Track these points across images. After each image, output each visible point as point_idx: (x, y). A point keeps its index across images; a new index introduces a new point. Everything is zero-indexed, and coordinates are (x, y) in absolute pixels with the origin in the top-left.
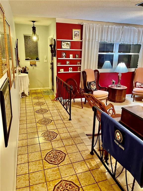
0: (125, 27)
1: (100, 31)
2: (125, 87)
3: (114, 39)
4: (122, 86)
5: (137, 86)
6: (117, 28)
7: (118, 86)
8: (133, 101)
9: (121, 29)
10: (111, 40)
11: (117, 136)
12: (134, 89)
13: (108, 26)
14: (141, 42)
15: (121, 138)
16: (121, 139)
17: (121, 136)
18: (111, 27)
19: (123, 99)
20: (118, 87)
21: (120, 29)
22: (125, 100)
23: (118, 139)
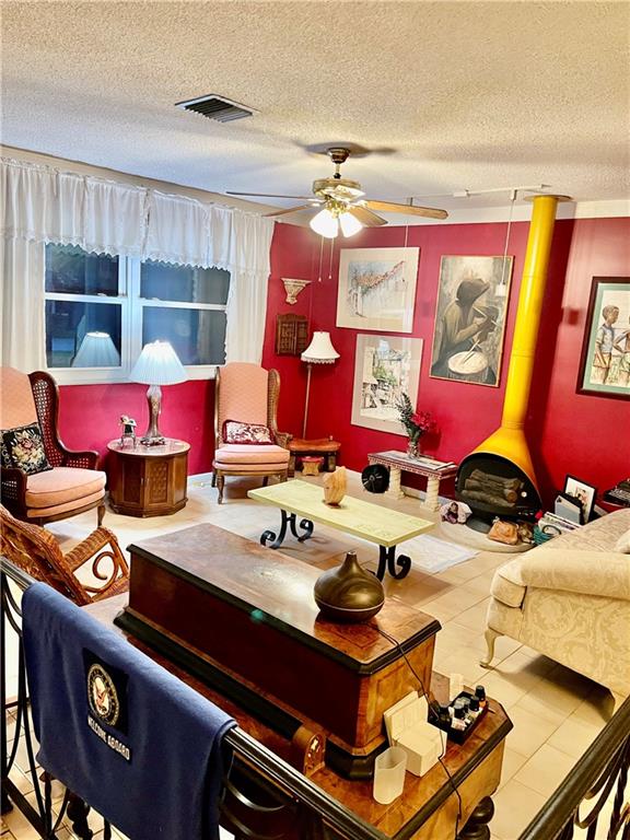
0: (158, 195)
1: (45, 196)
2: (180, 443)
3: (113, 239)
4: (168, 440)
5: (229, 439)
6: (124, 195)
7: (151, 440)
8: (220, 502)
9: (142, 200)
10: (102, 240)
11: (96, 697)
12: (216, 451)
13: (82, 180)
14: (228, 264)
15: (113, 701)
16: (114, 708)
17: (111, 693)
18: (97, 187)
19: (178, 496)
20: (152, 445)
21: (138, 198)
22: (185, 499)
23: (101, 712)
